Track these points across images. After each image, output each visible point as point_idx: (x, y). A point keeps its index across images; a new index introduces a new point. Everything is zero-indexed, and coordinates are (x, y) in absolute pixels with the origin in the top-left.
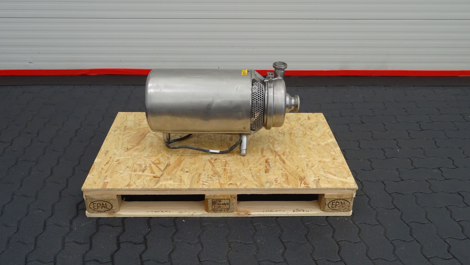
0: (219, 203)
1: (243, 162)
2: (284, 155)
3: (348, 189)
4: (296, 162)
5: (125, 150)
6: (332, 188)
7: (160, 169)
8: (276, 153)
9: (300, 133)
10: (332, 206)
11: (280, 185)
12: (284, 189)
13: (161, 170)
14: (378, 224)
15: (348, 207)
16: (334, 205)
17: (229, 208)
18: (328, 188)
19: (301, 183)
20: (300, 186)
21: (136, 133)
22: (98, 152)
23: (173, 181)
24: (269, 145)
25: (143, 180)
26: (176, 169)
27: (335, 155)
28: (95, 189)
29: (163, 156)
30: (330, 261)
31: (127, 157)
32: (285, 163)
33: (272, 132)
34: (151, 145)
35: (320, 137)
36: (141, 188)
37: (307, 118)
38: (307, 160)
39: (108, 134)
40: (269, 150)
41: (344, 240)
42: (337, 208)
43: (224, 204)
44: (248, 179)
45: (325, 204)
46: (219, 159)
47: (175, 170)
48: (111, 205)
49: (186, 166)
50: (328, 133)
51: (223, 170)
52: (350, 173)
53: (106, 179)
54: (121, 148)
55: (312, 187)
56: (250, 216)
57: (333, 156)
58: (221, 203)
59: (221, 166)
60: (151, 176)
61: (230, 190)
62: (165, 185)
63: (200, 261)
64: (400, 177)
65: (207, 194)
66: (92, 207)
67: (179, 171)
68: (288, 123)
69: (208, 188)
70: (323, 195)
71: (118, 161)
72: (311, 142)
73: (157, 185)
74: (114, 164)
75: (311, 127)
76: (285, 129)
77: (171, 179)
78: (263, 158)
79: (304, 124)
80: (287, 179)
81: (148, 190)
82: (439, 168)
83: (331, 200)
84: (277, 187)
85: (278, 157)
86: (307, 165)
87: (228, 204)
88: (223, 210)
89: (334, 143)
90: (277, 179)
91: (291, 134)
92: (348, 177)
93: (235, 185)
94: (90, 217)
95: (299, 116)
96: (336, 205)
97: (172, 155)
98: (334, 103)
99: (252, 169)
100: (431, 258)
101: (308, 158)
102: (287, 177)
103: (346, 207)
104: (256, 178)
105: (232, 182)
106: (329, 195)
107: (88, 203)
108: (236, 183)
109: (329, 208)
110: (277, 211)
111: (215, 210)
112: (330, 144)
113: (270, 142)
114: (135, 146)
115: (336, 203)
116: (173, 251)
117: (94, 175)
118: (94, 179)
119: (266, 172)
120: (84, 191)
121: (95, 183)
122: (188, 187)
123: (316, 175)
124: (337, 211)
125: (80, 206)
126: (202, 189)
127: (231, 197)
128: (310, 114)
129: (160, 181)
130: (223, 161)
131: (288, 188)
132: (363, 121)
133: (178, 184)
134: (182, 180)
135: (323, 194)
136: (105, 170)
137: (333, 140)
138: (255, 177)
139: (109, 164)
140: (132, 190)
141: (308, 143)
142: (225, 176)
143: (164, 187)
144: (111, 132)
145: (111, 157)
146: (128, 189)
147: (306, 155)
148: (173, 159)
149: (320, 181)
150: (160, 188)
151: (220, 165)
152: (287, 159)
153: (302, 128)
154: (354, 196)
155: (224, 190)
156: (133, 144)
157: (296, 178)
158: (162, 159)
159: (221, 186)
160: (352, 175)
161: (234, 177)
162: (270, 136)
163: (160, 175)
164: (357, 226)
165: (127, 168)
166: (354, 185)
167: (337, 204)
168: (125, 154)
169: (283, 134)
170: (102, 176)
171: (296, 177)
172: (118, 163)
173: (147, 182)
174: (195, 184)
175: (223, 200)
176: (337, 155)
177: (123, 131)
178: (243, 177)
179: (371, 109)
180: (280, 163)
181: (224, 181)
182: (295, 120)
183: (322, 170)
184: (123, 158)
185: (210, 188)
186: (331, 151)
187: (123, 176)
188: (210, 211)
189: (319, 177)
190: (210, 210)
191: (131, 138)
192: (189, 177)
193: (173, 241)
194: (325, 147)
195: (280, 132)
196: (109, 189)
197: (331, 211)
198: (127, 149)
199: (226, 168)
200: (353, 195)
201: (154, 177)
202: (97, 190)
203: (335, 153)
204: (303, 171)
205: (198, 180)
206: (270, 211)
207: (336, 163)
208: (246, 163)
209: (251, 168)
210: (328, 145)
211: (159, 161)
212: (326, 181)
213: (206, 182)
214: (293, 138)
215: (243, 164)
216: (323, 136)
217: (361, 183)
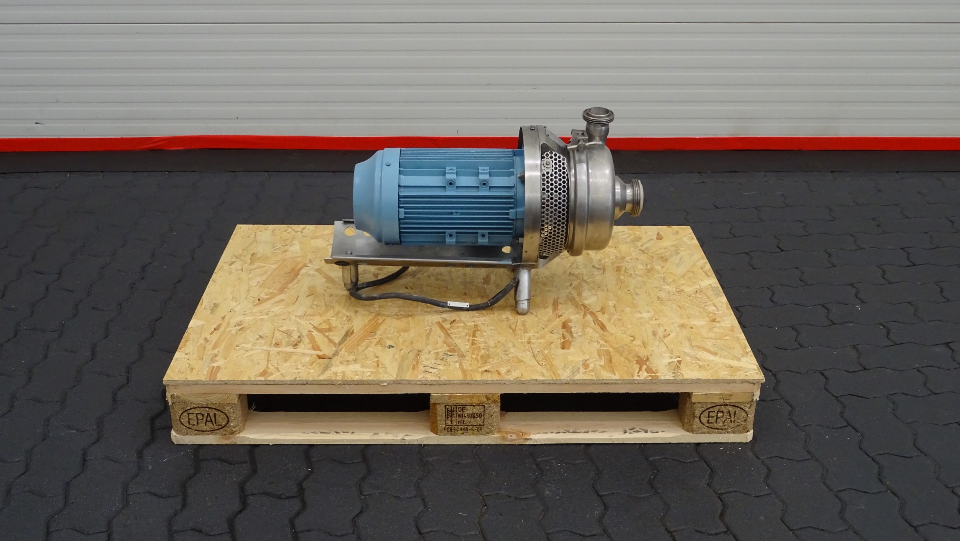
0: (460, 413)
1: (513, 327)
2: (603, 313)
3: (743, 381)
4: (629, 326)
5: (253, 302)
6: (708, 380)
7: (331, 341)
8: (586, 309)
9: (640, 267)
10: (708, 420)
11: (593, 373)
12: (604, 382)
13: (335, 344)
14: (809, 459)
15: (744, 423)
16: (713, 417)
17: (482, 424)
18: (699, 379)
19: (640, 370)
20: (638, 376)
21: (277, 268)
22: (196, 308)
23: (360, 365)
24: (570, 293)
25: (295, 362)
26: (367, 341)
27: (716, 313)
28: (192, 381)
29: (337, 314)
30: (702, 533)
31: (258, 318)
32: (604, 329)
33: (577, 265)
34: (312, 293)
35: (683, 277)
36: (291, 379)
37: (655, 237)
38: (654, 322)
39: (216, 271)
40: (570, 303)
41: (735, 492)
42: (720, 425)
43: (473, 416)
44: (525, 362)
45: (694, 417)
46: (461, 321)
47: (364, 344)
48: (225, 416)
49: (389, 336)
50: (702, 268)
51: (468, 344)
52: (749, 349)
53: (216, 361)
54: (246, 299)
55: (664, 378)
56: (528, 443)
57: (711, 315)
58: (466, 412)
59: (466, 336)
60: (311, 355)
61: (485, 383)
62: (344, 373)
63: (420, 533)
64: (860, 364)
65: (434, 392)
66: (185, 420)
67: (373, 345)
68: (613, 247)
69: (438, 379)
70: (689, 395)
71: (239, 325)
72: (664, 287)
73: (326, 373)
74: (231, 331)
75: (663, 255)
76: (606, 260)
77: (355, 361)
78: (558, 320)
79: (648, 249)
80: (611, 361)
81: (307, 384)
82: (947, 344)
83: (705, 408)
84: (588, 377)
85: (589, 318)
86: (654, 334)
87: (480, 416)
88: (469, 428)
89: (713, 289)
90: (588, 362)
91: (618, 269)
92: (743, 356)
93: (496, 373)
94: (180, 445)
95: (638, 233)
96: (717, 418)
97: (356, 312)
98: (718, 208)
99: (533, 341)
100: (922, 525)
101: (656, 320)
102: (609, 357)
103: (739, 421)
104: (540, 359)
105: (490, 366)
106: (702, 394)
107: (177, 412)
108: (499, 369)
109: (702, 425)
110: (588, 432)
111: (451, 430)
112: (706, 290)
113: (573, 286)
114: (276, 295)
115: (717, 413)
116: (361, 512)
117: (190, 352)
118: (188, 362)
119: (563, 348)
120: (168, 385)
121: (192, 369)
122: (393, 376)
123: (672, 354)
124: (720, 430)
125: (158, 422)
126: (424, 382)
127: (488, 399)
128: (663, 229)
129: (332, 365)
130: (468, 324)
131: (613, 380)
132: (781, 246)
133: (371, 372)
134: (379, 362)
135: (688, 393)
136: (213, 343)
137: (713, 281)
138: (540, 357)
139: (221, 329)
140: (272, 383)
141: (656, 287)
142: (473, 356)
143: (341, 377)
144: (222, 266)
145: (225, 316)
146: (264, 381)
147: (652, 313)
148: (360, 319)
149: (682, 365)
150: (333, 378)
151: (463, 334)
152: (609, 320)
153: (643, 257)
154: (757, 397)
155: (471, 384)
156: (271, 290)
157: (629, 360)
158: (336, 320)
159: (465, 375)
160: (752, 353)
161: (493, 358)
162: (573, 275)
163: (331, 354)
164: (763, 463)
165: (260, 340)
166: (757, 373)
167: (720, 414)
168: (254, 311)
169: (602, 271)
170: (205, 354)
171: (630, 357)
172: (240, 330)
173: (305, 367)
174: (408, 370)
175: (469, 405)
176: (720, 312)
177: (249, 264)
178: (513, 357)
179: (801, 221)
180: (594, 330)
181: (471, 365)
182: (628, 240)
183: (688, 344)
184: (250, 318)
185: (442, 379)
186: (707, 304)
187: (251, 355)
188: (441, 432)
189: (679, 357)
190: (440, 428)
191: (266, 279)
192: (396, 356)
193: (361, 494)
194: (693, 297)
195: (594, 267)
196: (223, 381)
197: (705, 430)
198: (259, 300)
199: (475, 340)
200: (753, 395)
201: (320, 357)
202: (196, 383)
203: (716, 307)
204: (644, 344)
205: (415, 363)
206: (573, 432)
207: (718, 328)
208: (520, 330)
209: (530, 339)
210: (701, 291)
211: (330, 324)
212: (695, 365)
213: (432, 366)
214: (623, 278)
215: (514, 331)
216: (691, 275)
217: (775, 375)
